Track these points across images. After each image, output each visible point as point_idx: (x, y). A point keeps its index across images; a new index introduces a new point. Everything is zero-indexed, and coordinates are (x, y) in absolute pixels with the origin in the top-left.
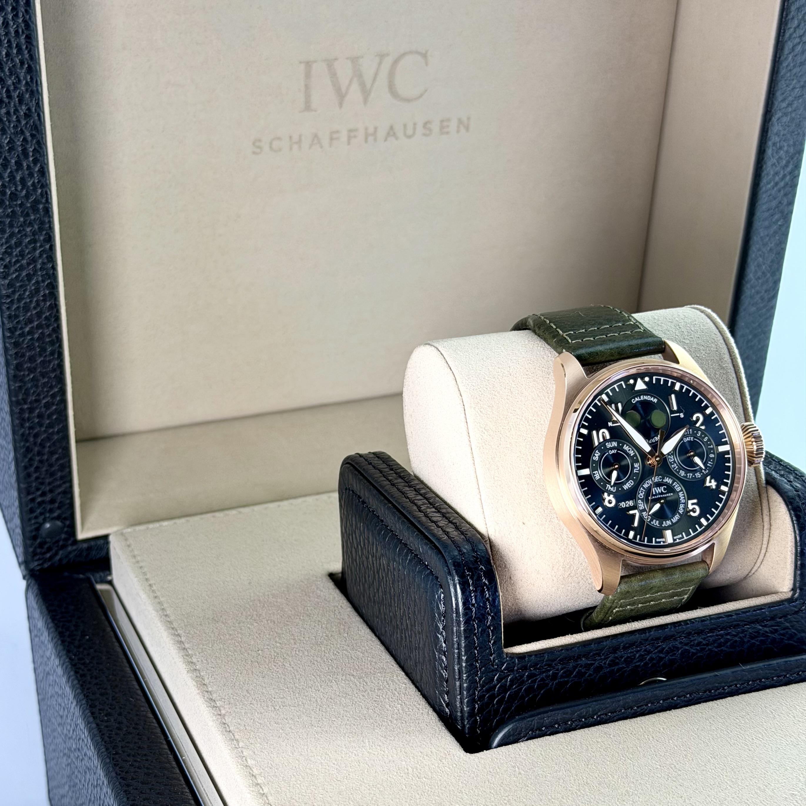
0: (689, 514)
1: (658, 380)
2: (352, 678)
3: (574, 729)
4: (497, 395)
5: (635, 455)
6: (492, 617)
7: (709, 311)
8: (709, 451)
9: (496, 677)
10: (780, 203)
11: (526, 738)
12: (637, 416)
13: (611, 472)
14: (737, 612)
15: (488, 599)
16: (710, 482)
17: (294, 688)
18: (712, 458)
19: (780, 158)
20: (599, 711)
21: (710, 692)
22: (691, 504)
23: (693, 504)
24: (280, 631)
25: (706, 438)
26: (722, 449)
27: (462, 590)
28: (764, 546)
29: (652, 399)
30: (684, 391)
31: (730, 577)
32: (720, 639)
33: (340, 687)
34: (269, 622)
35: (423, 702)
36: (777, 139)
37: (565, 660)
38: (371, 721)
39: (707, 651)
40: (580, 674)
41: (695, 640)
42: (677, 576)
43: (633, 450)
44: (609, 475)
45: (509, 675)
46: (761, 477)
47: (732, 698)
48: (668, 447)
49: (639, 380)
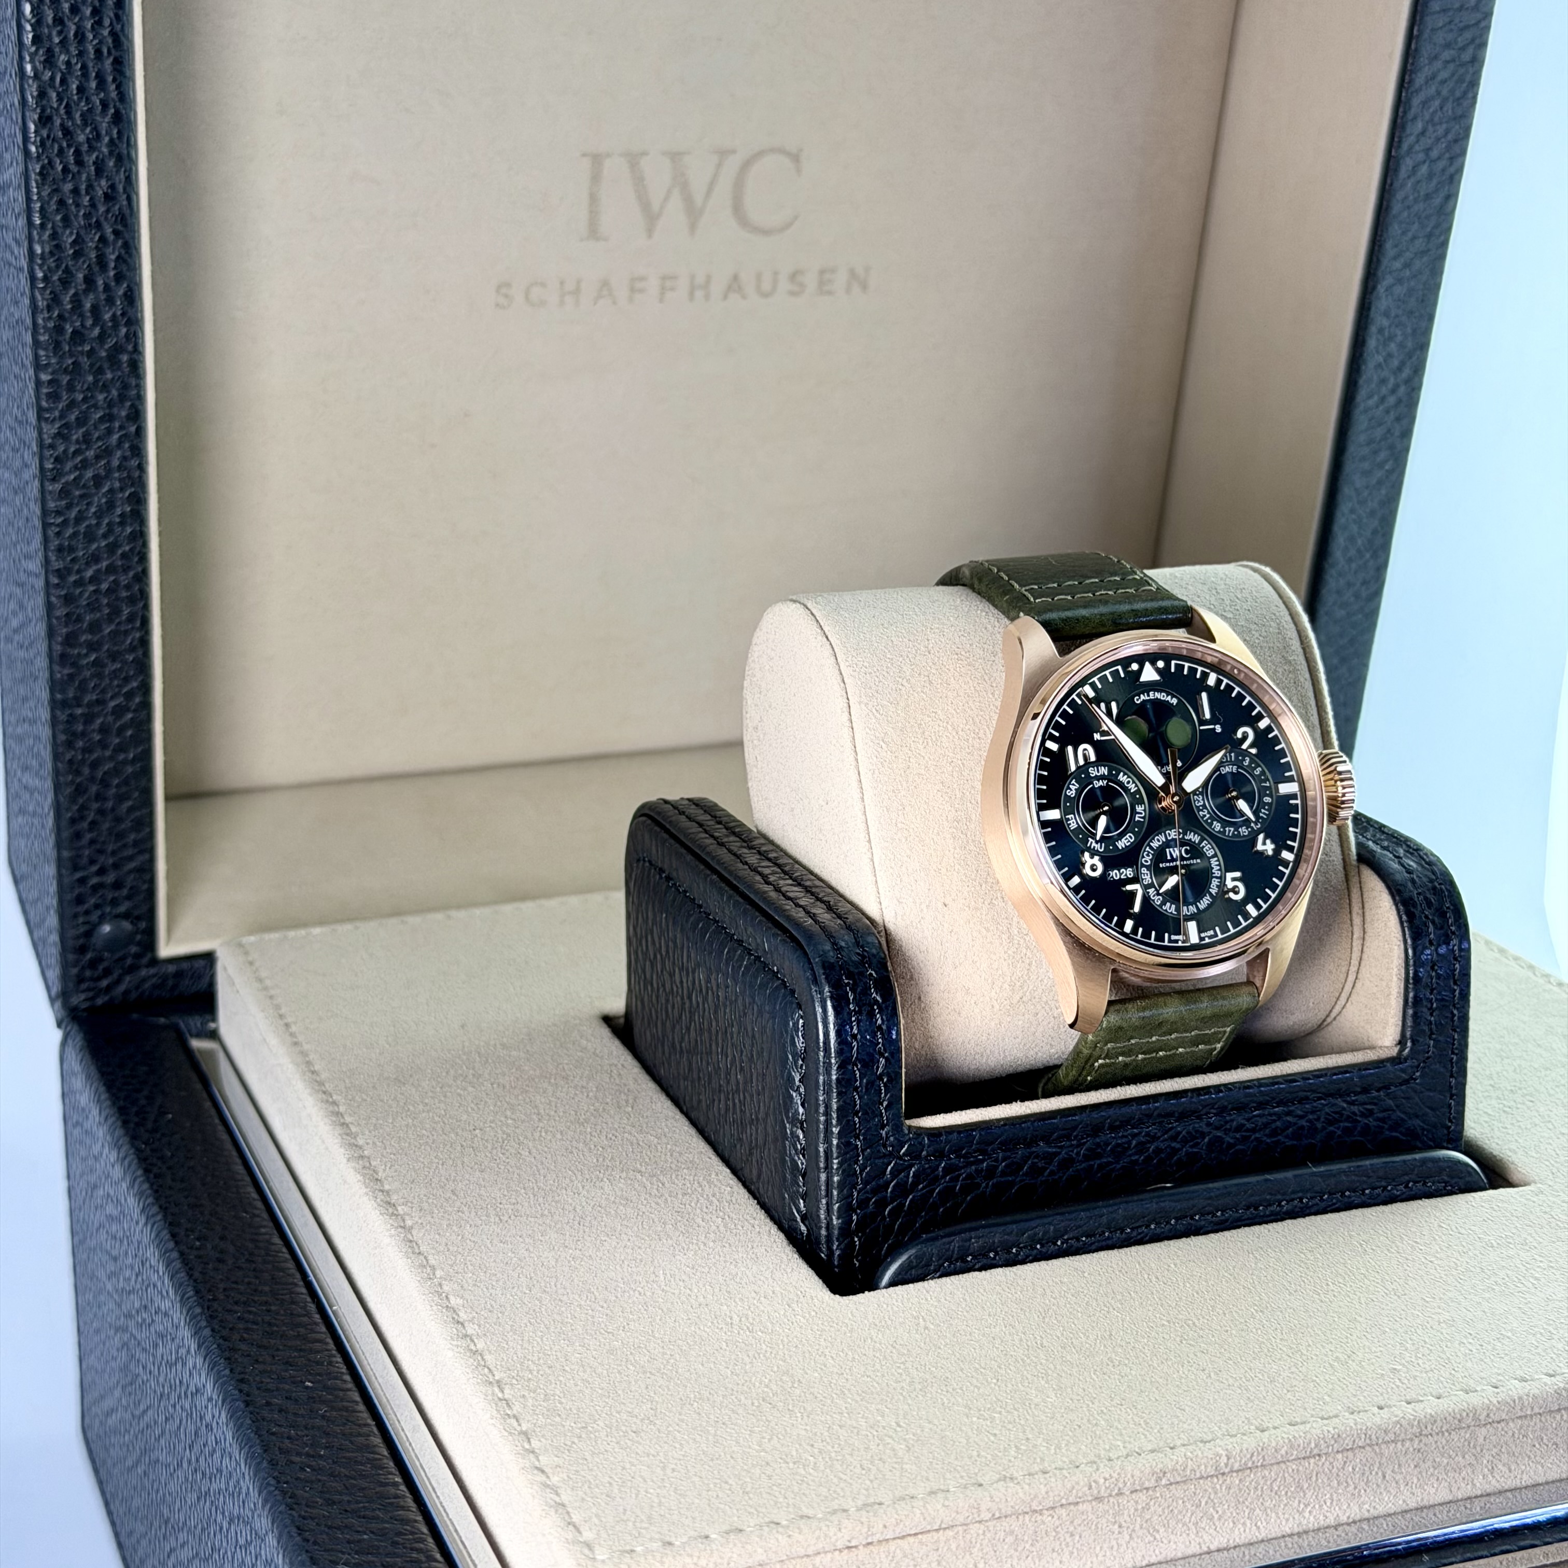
0: (1227, 896)
1: (1180, 668)
2: (639, 1176)
3: (1023, 1262)
4: (906, 684)
5: (1138, 791)
6: (887, 1059)
7: (1268, 570)
8: (1263, 792)
9: (889, 1168)
10: (1389, 431)
11: (938, 1274)
12: (1143, 726)
13: (1097, 818)
14: (1305, 1076)
15: (880, 1028)
16: (1264, 843)
17: (536, 1190)
18: (1270, 804)
19: (1390, 355)
20: (1066, 1232)
21: (1256, 1209)
22: (1232, 879)
23: (1234, 879)
24: (513, 1101)
25: (1259, 769)
26: (1285, 789)
27: (834, 1007)
28: (1353, 969)
29: (1169, 698)
30: (1222, 687)
31: (1295, 1023)
32: (1275, 1121)
33: (616, 1189)
34: (495, 1086)
35: (761, 1215)
36: (1385, 322)
37: (1009, 1145)
38: (670, 1242)
39: (1252, 1142)
40: (1035, 1171)
41: (1232, 1121)
42: (1205, 1006)
43: (1134, 782)
44: (1094, 823)
45: (912, 1165)
46: (1349, 849)
47: (1293, 1221)
48: (1194, 780)
49: (1147, 665)
